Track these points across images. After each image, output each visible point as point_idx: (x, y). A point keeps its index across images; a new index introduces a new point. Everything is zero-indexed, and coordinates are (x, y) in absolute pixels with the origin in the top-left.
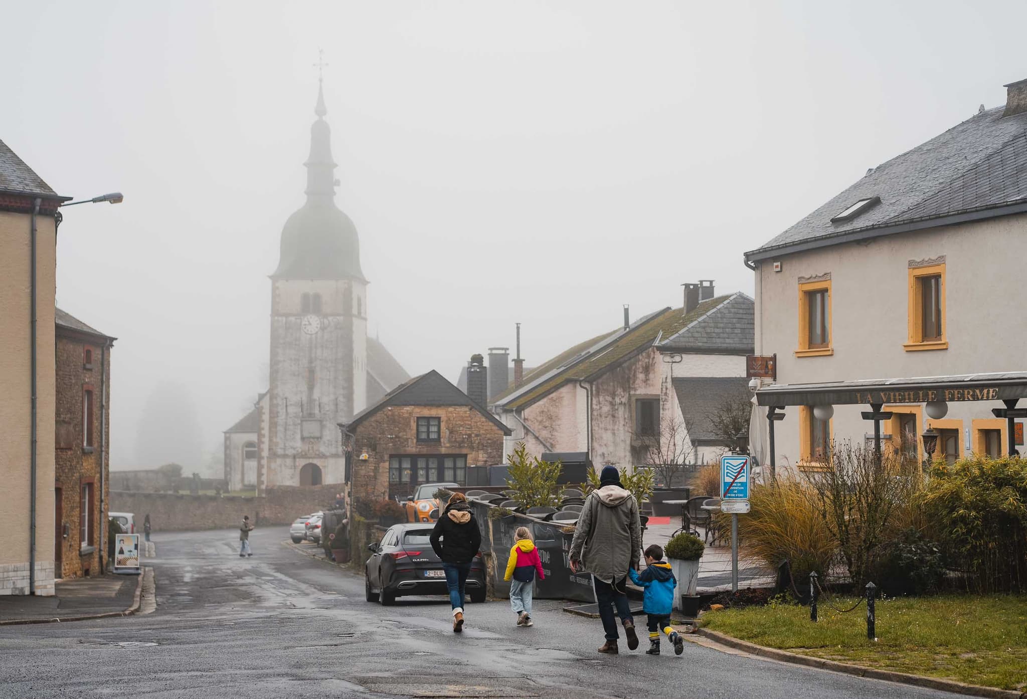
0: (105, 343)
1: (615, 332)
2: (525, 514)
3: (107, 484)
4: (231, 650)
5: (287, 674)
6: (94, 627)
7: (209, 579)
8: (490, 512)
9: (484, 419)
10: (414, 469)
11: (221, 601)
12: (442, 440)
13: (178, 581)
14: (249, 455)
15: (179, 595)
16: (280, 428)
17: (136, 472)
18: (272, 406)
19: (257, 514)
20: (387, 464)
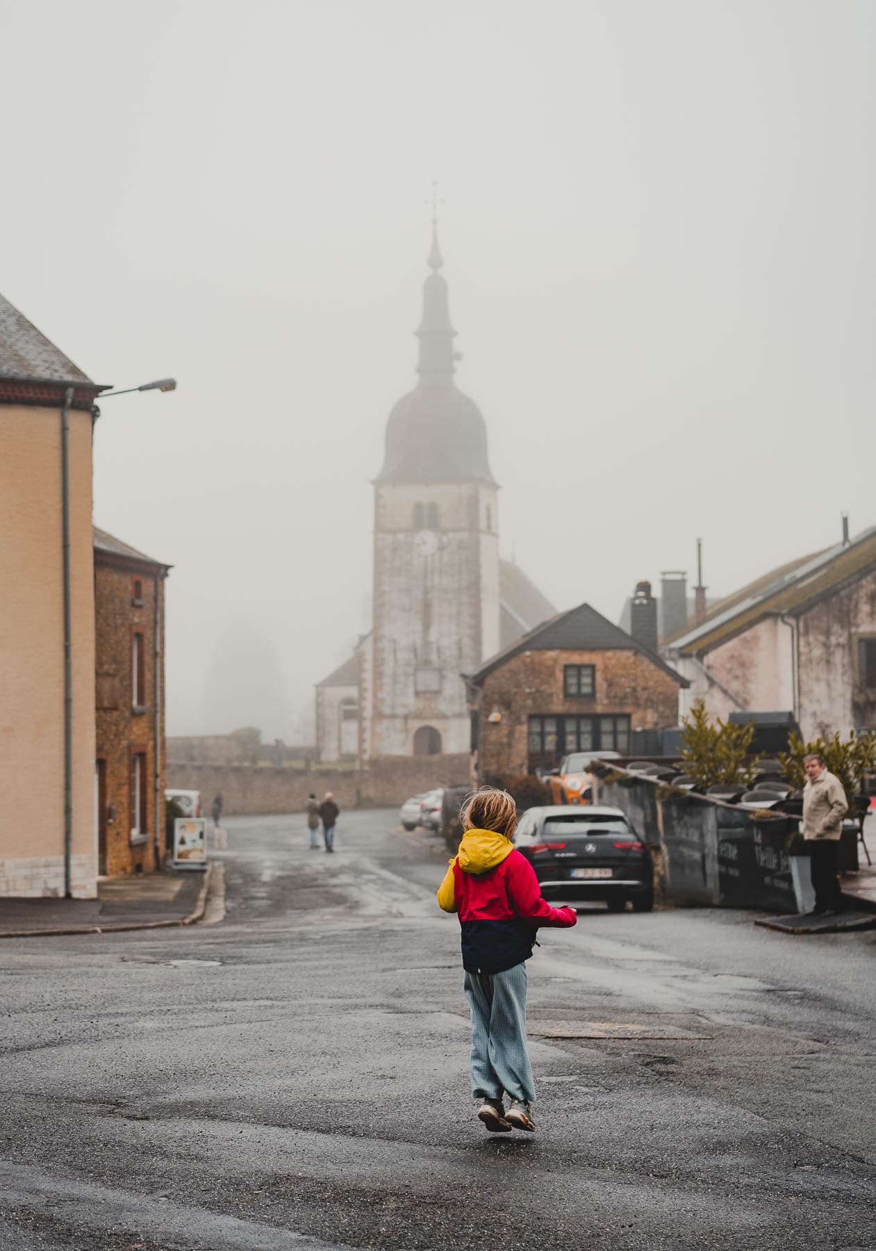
0: (158, 571)
1: (830, 549)
2: (704, 793)
3: (163, 755)
4: (313, 973)
5: (382, 1005)
6: (141, 939)
7: (295, 877)
8: (658, 792)
9: (652, 667)
10: (561, 734)
11: (306, 908)
12: (598, 695)
13: (254, 880)
14: (348, 716)
15: (255, 898)
16: (387, 680)
17: (202, 739)
18: (377, 652)
19: (358, 793)
20: (524, 728)
